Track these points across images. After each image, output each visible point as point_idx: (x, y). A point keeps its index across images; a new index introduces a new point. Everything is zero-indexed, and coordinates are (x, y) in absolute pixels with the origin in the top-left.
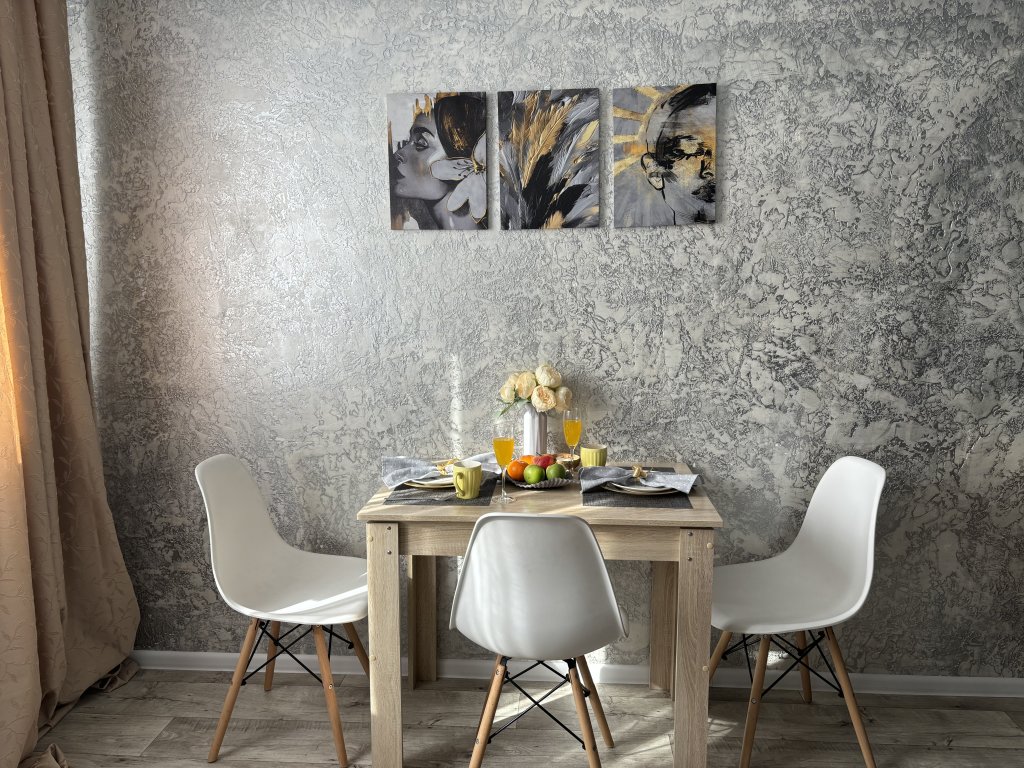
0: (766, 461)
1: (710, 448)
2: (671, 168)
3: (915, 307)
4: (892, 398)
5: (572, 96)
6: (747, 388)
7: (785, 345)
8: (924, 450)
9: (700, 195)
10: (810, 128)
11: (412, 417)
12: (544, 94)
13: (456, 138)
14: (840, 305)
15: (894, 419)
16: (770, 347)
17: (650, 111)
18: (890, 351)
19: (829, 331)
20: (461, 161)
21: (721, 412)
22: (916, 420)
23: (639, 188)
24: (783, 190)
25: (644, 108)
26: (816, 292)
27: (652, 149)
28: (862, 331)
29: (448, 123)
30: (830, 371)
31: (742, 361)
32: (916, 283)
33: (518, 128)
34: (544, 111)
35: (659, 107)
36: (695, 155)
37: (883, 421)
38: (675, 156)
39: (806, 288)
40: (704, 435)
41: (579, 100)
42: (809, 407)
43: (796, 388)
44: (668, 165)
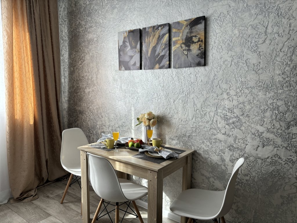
0: (223, 154)
1: (203, 146)
2: (190, 47)
3: (286, 100)
4: (275, 137)
5: (161, 27)
6: (216, 126)
7: (230, 112)
8: (290, 162)
9: (199, 56)
12: (154, 27)
13: (133, 43)
14: (252, 97)
15: (276, 146)
16: (224, 112)
19: (248, 107)
20: (134, 50)
22: (286, 148)
23: (180, 55)
24: (230, 52)
25: (182, 28)
26: (242, 91)
27: (184, 41)
28: (261, 108)
29: (131, 39)
30: (248, 123)
31: (214, 116)
33: (147, 38)
34: (154, 32)
35: (186, 27)
36: (197, 42)
38: (191, 43)
39: (238, 90)
40: (201, 141)
41: (163, 28)
42: (239, 137)
43: (234, 128)
44: (189, 46)
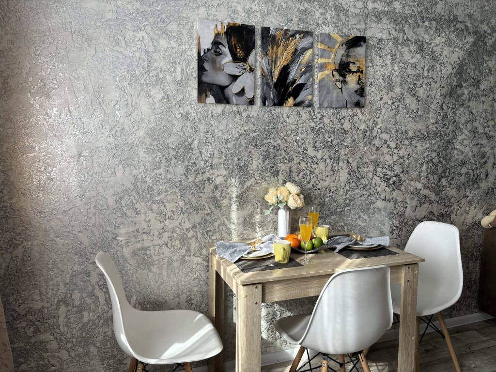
0: (382, 227)
1: (359, 222)
2: (345, 78)
3: (438, 150)
4: (430, 193)
5: (300, 34)
6: (375, 191)
7: (390, 169)
8: (441, 216)
9: (358, 93)
10: (401, 64)
11: (208, 218)
12: (286, 31)
13: (238, 50)
14: (411, 150)
15: (431, 203)
16: (384, 170)
17: (336, 47)
18: (429, 170)
19: (407, 161)
20: (241, 64)
21: (364, 204)
22: (438, 202)
23: (331, 87)
24: (390, 93)
25: (334, 45)
26: (402, 143)
27: (337, 67)
28: (419, 162)
29: (234, 41)
30: (407, 181)
31: (373, 177)
32: (438, 139)
33: (272, 48)
34: (286, 41)
35: (341, 46)
36: (356, 72)
37: (426, 204)
38: (347, 72)
39: (398, 141)
40: (357, 216)
41: (304, 37)
42: (399, 199)
43: (394, 190)
44: (344, 76)
